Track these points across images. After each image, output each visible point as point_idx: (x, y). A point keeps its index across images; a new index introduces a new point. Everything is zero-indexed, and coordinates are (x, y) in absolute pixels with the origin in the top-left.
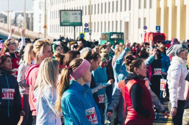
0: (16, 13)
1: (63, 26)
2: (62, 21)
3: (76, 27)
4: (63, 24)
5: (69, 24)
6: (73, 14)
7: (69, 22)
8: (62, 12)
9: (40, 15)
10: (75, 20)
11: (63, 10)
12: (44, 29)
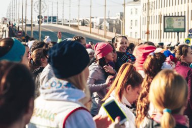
0: (100, 19)
1: (166, 32)
2: (166, 27)
3: (180, 33)
4: (167, 30)
5: (172, 30)
6: (176, 20)
7: (173, 28)
8: (166, 18)
9: (132, 21)
10: (179, 26)
11: (167, 16)
12: (146, 35)
